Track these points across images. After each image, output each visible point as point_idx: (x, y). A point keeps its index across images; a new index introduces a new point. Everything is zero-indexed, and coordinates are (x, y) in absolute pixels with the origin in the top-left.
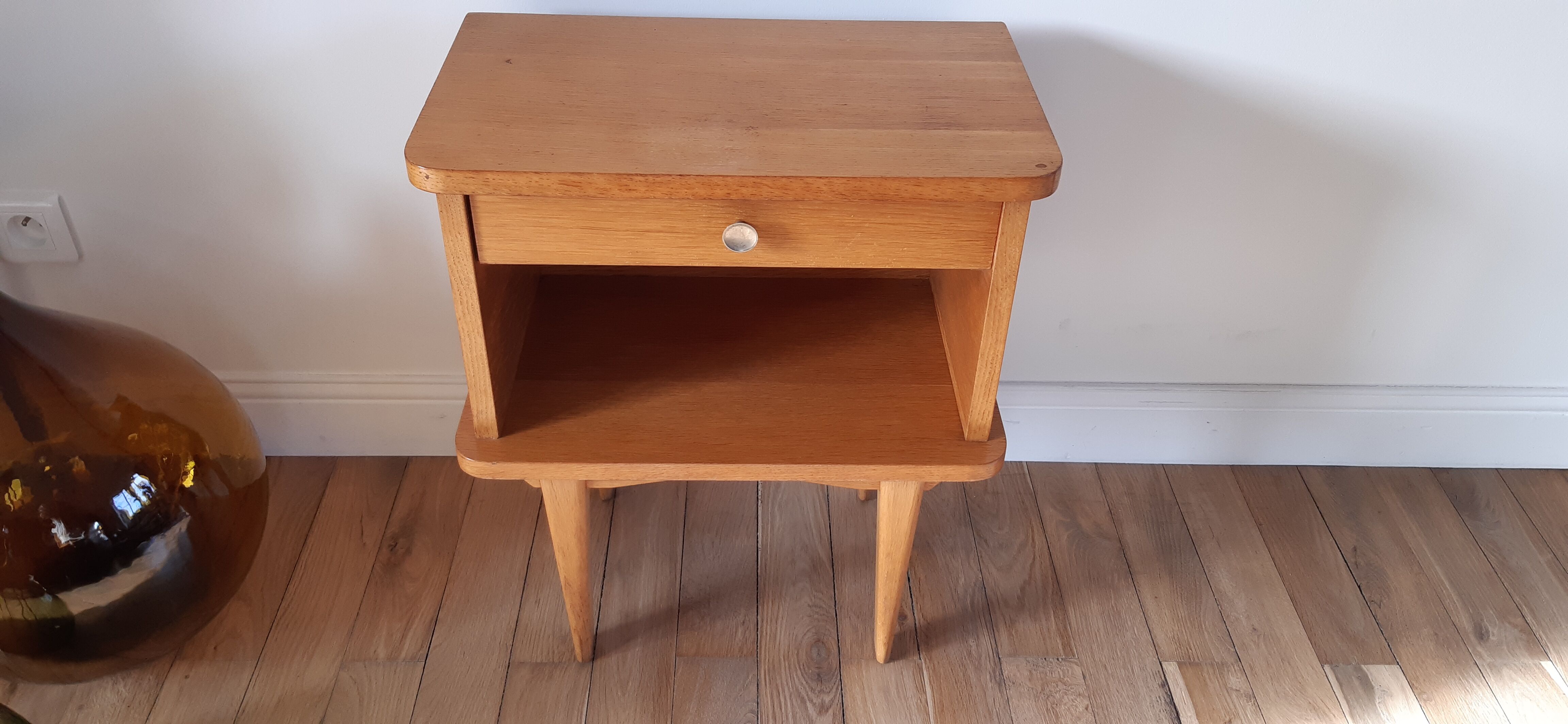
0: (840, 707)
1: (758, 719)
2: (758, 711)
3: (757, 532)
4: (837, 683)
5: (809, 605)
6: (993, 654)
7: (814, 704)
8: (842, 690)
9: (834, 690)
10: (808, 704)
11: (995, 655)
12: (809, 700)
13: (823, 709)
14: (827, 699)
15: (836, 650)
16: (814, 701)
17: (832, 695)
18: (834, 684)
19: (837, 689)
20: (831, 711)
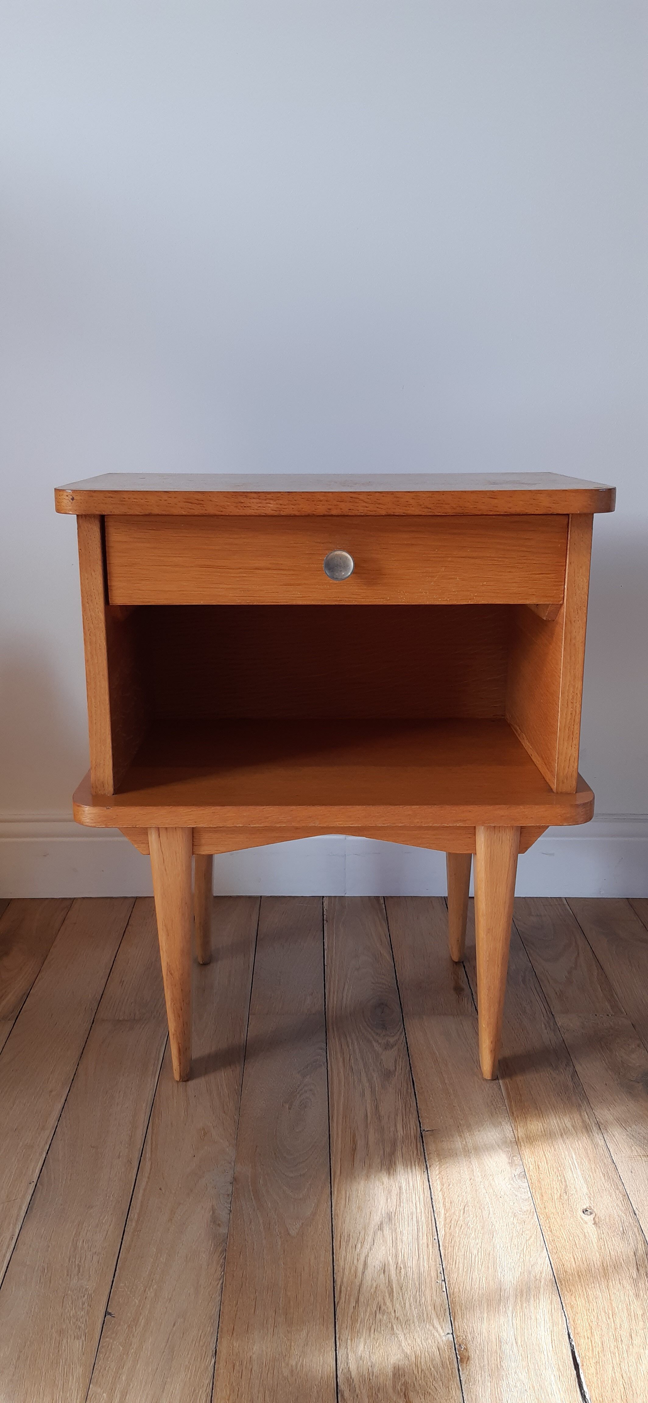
0: (405, 1046)
1: (327, 1053)
2: (326, 1049)
3: (324, 939)
4: (401, 1030)
5: (373, 983)
6: (547, 1012)
7: (379, 1044)
8: (405, 1034)
9: (399, 1033)
10: (375, 1044)
11: (548, 1013)
12: (375, 1041)
13: (387, 1046)
14: (392, 1040)
15: (399, 1010)
16: (380, 1041)
17: (396, 1038)
18: (398, 1031)
19: (401, 1033)
20: (396, 1048)
